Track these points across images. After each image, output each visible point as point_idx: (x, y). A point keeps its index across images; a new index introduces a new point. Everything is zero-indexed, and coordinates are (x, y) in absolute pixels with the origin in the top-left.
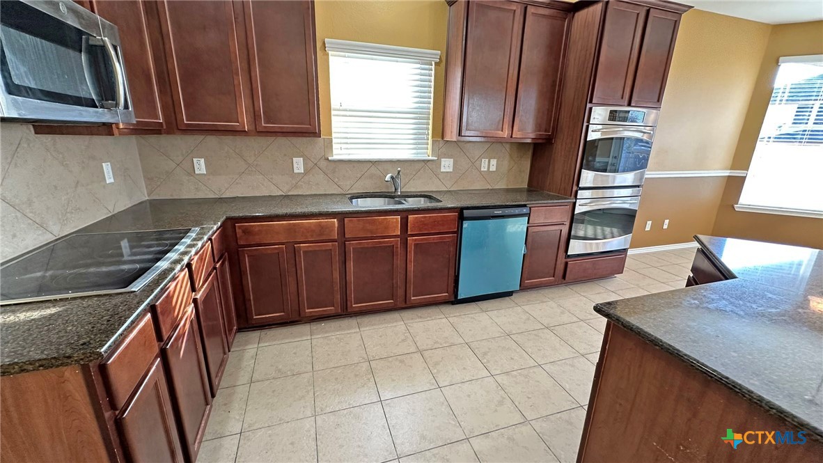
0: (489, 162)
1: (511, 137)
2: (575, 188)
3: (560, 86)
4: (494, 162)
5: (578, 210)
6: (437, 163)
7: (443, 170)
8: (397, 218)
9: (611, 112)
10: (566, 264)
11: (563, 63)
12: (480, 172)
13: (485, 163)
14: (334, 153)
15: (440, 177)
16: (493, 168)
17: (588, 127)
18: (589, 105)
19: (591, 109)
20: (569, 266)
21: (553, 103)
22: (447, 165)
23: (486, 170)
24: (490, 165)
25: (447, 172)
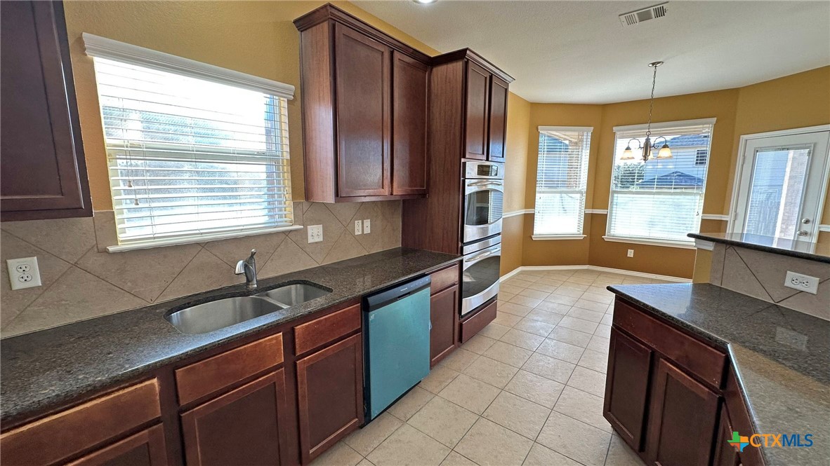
0: (363, 223)
1: (392, 194)
2: (460, 245)
3: (428, 138)
4: (367, 223)
5: (466, 266)
6: (303, 233)
7: (310, 240)
8: (277, 338)
9: (479, 166)
10: (461, 325)
11: (429, 116)
12: (355, 236)
13: (358, 224)
14: (119, 239)
15: (308, 250)
16: (367, 231)
17: (464, 181)
18: (463, 160)
19: (465, 163)
20: (464, 326)
21: (424, 157)
22: (315, 233)
23: (360, 233)
24: (363, 227)
25: (316, 243)
